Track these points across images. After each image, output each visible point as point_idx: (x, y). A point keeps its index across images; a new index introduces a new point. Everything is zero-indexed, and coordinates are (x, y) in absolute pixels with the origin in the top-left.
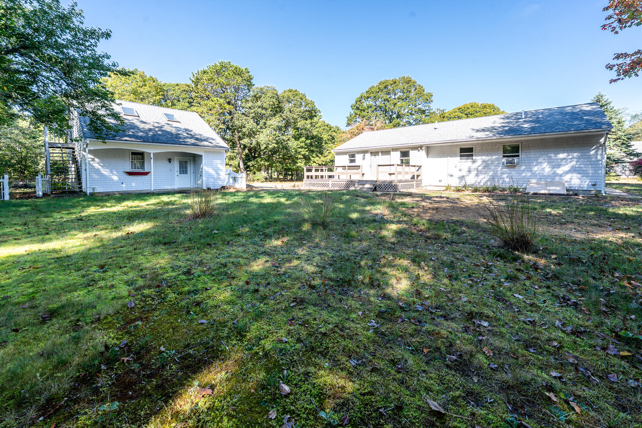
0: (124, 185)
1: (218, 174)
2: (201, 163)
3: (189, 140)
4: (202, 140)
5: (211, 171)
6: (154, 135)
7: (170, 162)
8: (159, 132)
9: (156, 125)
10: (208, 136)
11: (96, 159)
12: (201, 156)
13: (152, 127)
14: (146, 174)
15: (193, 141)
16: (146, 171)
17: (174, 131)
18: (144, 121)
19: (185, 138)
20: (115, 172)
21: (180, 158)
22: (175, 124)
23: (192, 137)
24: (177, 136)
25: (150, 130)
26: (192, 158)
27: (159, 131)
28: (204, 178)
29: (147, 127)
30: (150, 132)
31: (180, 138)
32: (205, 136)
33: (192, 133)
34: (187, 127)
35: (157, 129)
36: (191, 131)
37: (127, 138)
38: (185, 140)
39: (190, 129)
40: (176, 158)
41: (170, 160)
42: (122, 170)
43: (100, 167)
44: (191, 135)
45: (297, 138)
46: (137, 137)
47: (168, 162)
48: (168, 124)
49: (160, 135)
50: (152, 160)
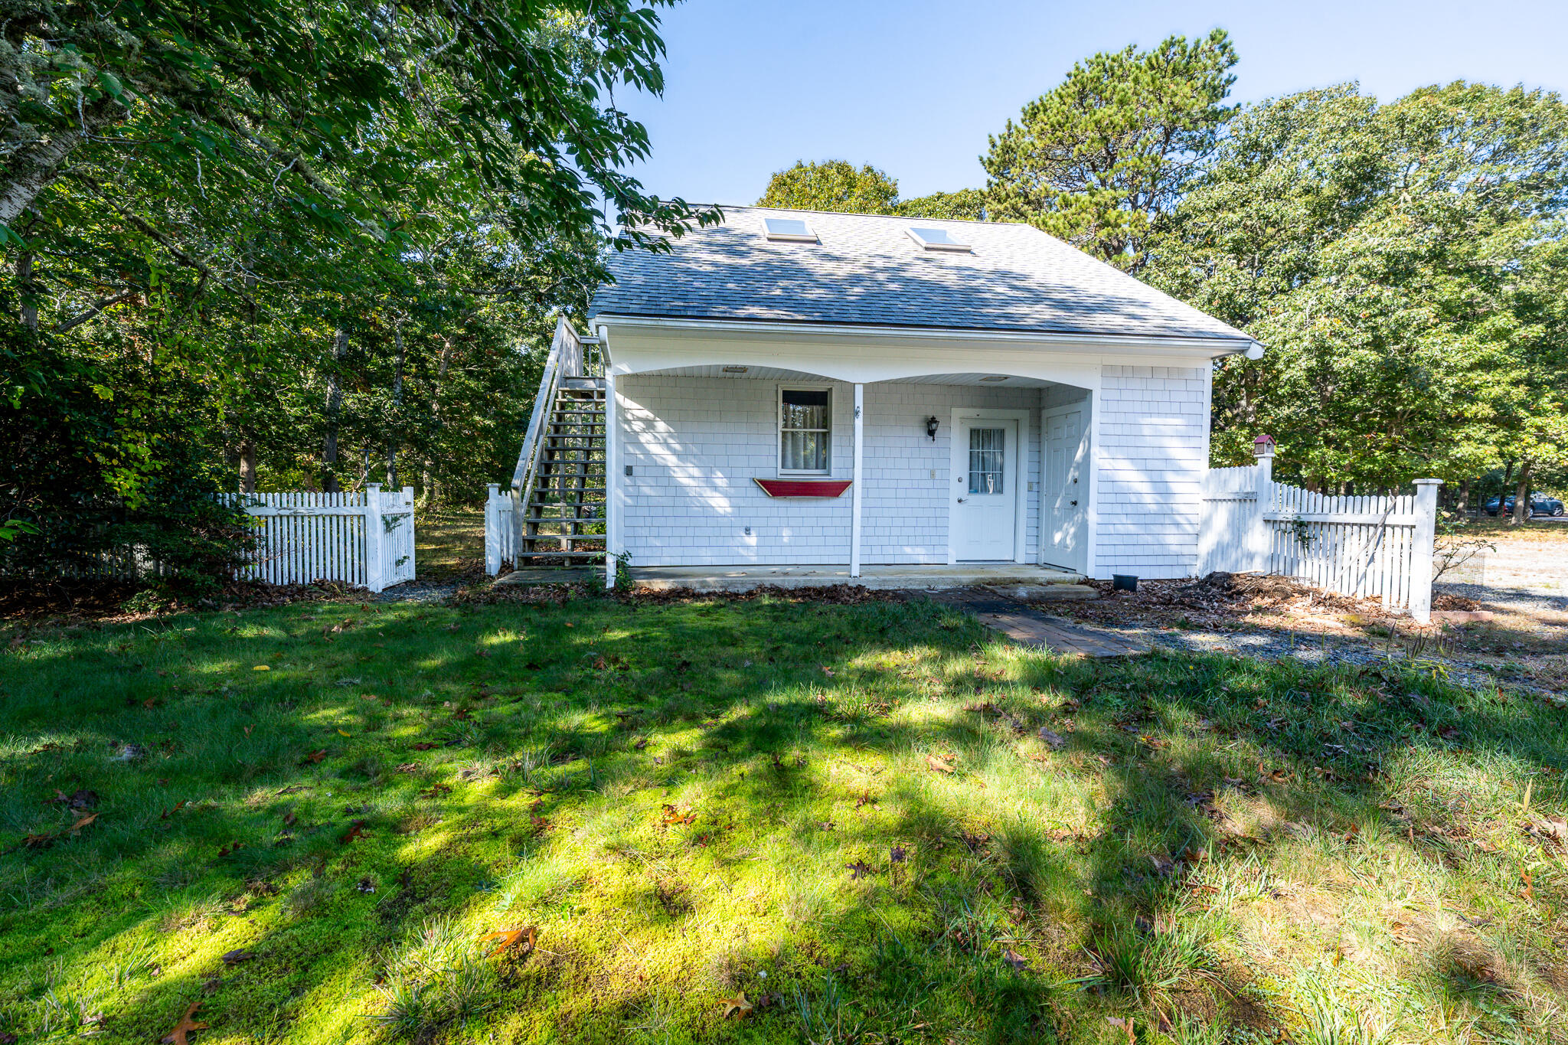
0: (752, 540)
1: (1164, 491)
2: (1081, 431)
3: (1024, 309)
4: (1090, 310)
5: (1130, 476)
6: (873, 295)
7: (931, 433)
8: (893, 286)
9: (879, 263)
10: (1109, 293)
11: (661, 426)
12: (1084, 395)
13: (864, 271)
14: (835, 489)
15: (1044, 313)
16: (836, 475)
17: (951, 280)
18: (837, 254)
19: (1006, 303)
20: (720, 481)
21: (972, 412)
22: (952, 260)
23: (1037, 297)
24: (970, 296)
25: (856, 280)
26: (1024, 415)
27: (892, 281)
28: (1093, 517)
29: (843, 270)
30: (853, 284)
31: (985, 303)
32: (1093, 291)
33: (1030, 284)
34: (1003, 266)
35: (881, 277)
36: (1025, 277)
37: (754, 310)
38: (1011, 310)
39: (1016, 269)
40: (957, 413)
41: (931, 427)
42: (749, 473)
43: (672, 460)
44: (1029, 290)
45: (1461, 316)
46: (799, 305)
47: (922, 434)
48: (927, 260)
49: (896, 295)
50: (859, 422)
